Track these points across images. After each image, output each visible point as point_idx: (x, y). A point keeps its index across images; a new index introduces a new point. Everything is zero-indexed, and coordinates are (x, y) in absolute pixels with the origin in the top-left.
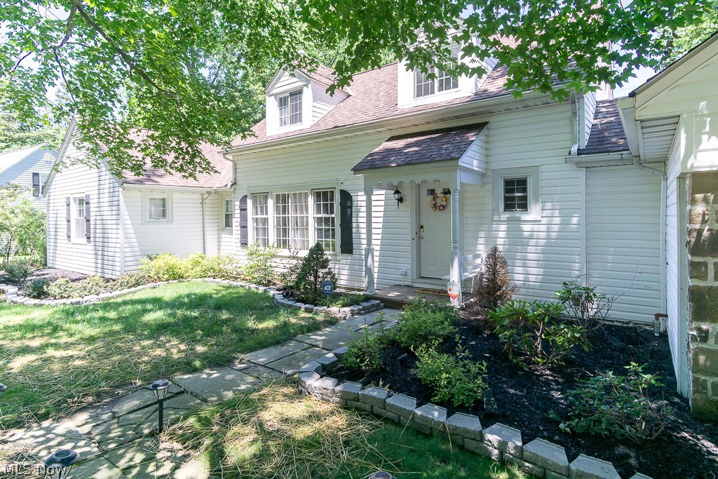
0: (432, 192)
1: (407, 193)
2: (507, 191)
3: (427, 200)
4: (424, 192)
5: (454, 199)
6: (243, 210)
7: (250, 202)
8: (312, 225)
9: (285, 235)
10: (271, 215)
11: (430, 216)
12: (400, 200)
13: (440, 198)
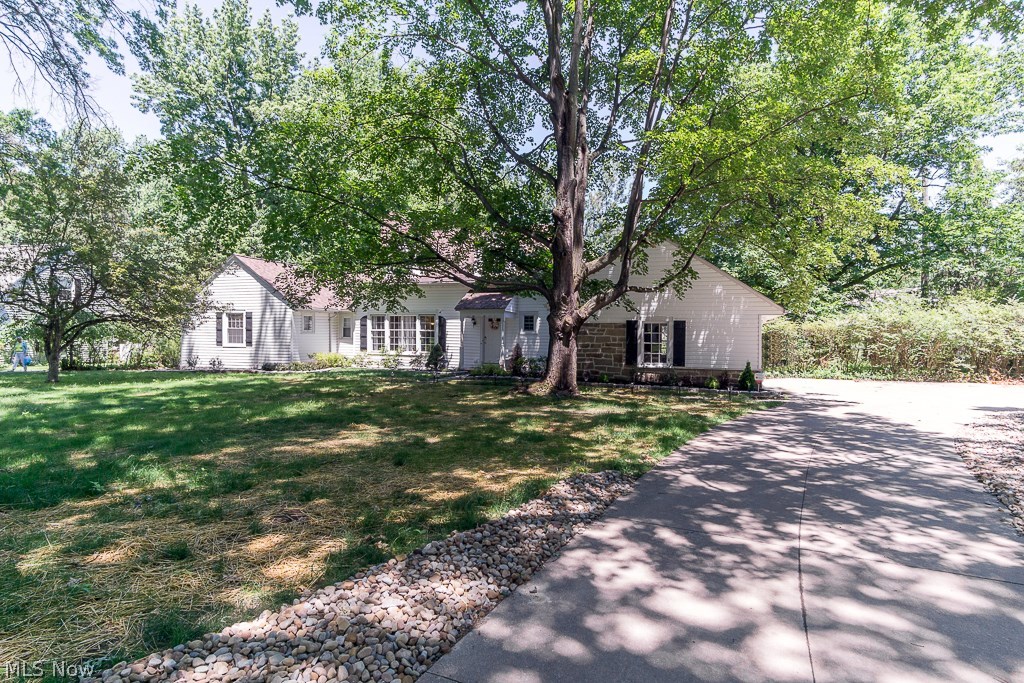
0: (490, 320)
1: (477, 320)
2: (525, 321)
3: (488, 324)
4: (487, 320)
5: (502, 324)
6: (364, 326)
7: (369, 323)
8: (418, 336)
9: (397, 342)
10: (387, 330)
11: (490, 333)
12: (475, 323)
13: (495, 323)
